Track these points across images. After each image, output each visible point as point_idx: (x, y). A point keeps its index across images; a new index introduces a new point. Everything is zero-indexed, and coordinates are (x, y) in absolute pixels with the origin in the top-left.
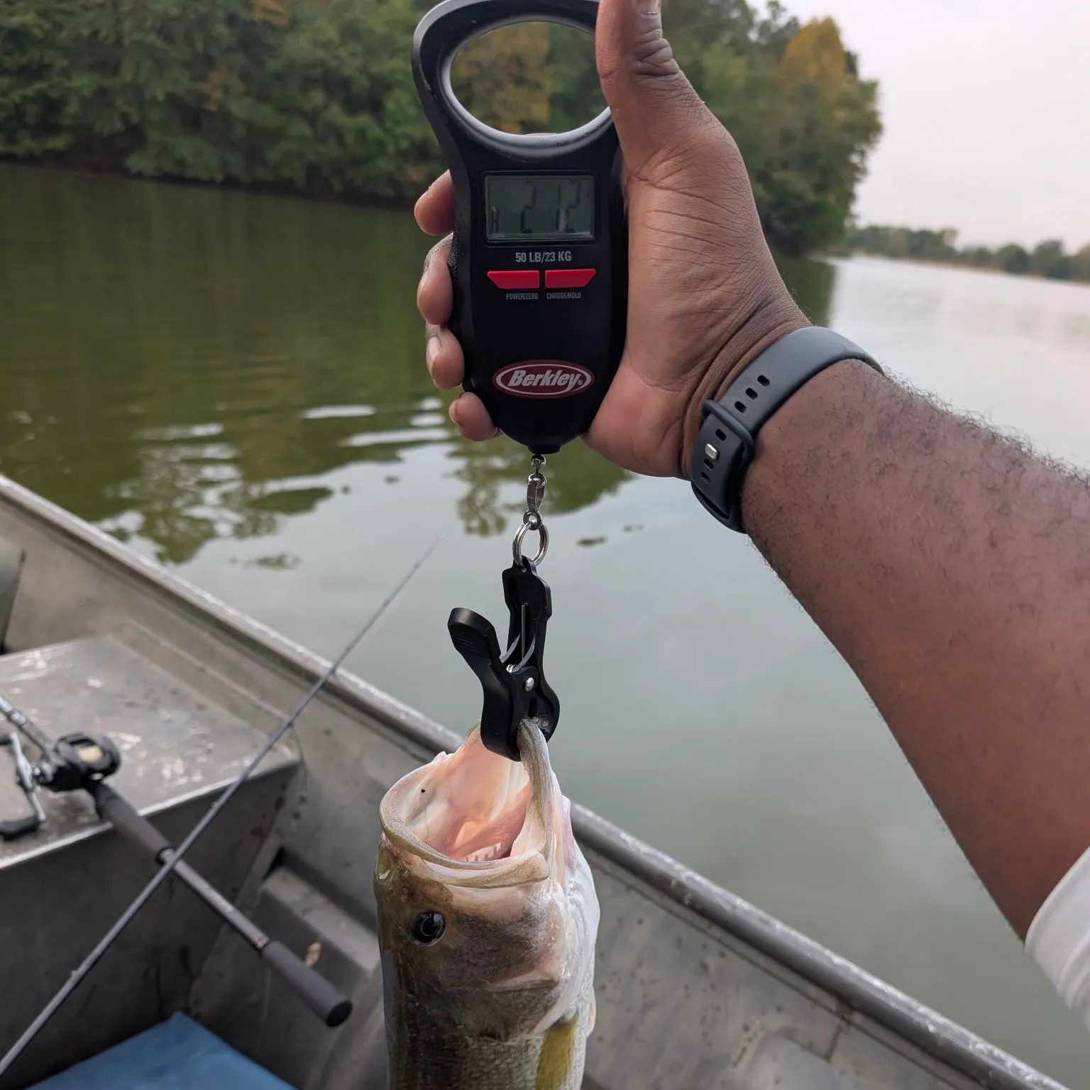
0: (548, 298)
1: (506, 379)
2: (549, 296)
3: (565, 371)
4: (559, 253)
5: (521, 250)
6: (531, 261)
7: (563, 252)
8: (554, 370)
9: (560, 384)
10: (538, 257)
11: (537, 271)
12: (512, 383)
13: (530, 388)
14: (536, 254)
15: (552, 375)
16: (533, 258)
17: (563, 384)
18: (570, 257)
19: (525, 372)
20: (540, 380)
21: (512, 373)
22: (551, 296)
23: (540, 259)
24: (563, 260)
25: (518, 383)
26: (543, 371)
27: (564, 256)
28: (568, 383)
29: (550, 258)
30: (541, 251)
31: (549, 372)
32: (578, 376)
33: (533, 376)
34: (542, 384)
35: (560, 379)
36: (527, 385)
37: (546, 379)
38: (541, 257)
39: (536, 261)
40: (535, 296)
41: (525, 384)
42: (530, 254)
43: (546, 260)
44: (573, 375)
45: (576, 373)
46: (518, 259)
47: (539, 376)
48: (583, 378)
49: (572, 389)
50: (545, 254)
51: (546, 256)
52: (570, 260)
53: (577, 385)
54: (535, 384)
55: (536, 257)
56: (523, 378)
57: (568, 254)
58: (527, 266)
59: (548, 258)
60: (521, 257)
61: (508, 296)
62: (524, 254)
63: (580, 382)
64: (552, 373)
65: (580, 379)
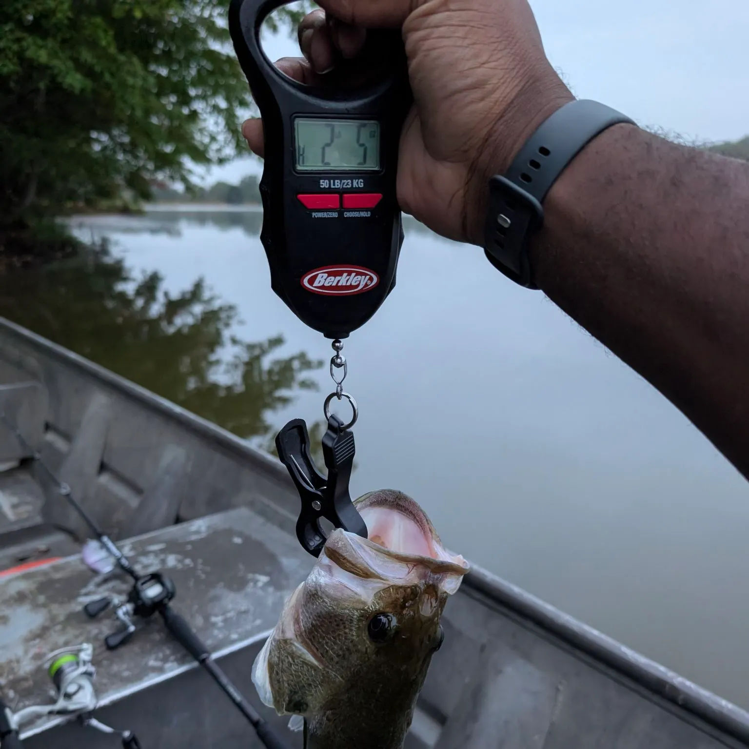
0: (345, 216)
1: (311, 281)
2: (346, 215)
3: (358, 274)
4: (354, 180)
5: (325, 179)
6: (332, 187)
7: (357, 180)
8: (350, 273)
9: (354, 284)
10: (338, 184)
11: (337, 195)
12: (316, 284)
13: (330, 288)
14: (336, 181)
15: (348, 277)
16: (334, 185)
17: (356, 284)
18: (362, 184)
19: (326, 275)
20: (339, 281)
21: (316, 276)
23: (339, 185)
24: (357, 186)
25: (321, 284)
26: (340, 274)
27: (357, 183)
28: (360, 283)
29: (347, 184)
30: (341, 179)
31: (345, 274)
32: (368, 277)
33: (333, 278)
34: (340, 284)
35: (354, 280)
36: (328, 285)
37: (343, 280)
38: (340, 184)
39: (336, 187)
40: (335, 215)
41: (326, 284)
42: (332, 181)
43: (344, 186)
44: (363, 277)
45: (366, 275)
46: (322, 185)
47: (338, 278)
48: (371, 279)
49: (363, 288)
50: (343, 181)
51: (344, 183)
52: (362, 186)
53: (366, 285)
54: (334, 284)
55: (336, 184)
56: (325, 279)
57: (361, 182)
58: (329, 191)
59: (345, 184)
60: (324, 184)
61: (314, 214)
62: (327, 181)
63: (369, 282)
64: (348, 275)
65: (369, 279)
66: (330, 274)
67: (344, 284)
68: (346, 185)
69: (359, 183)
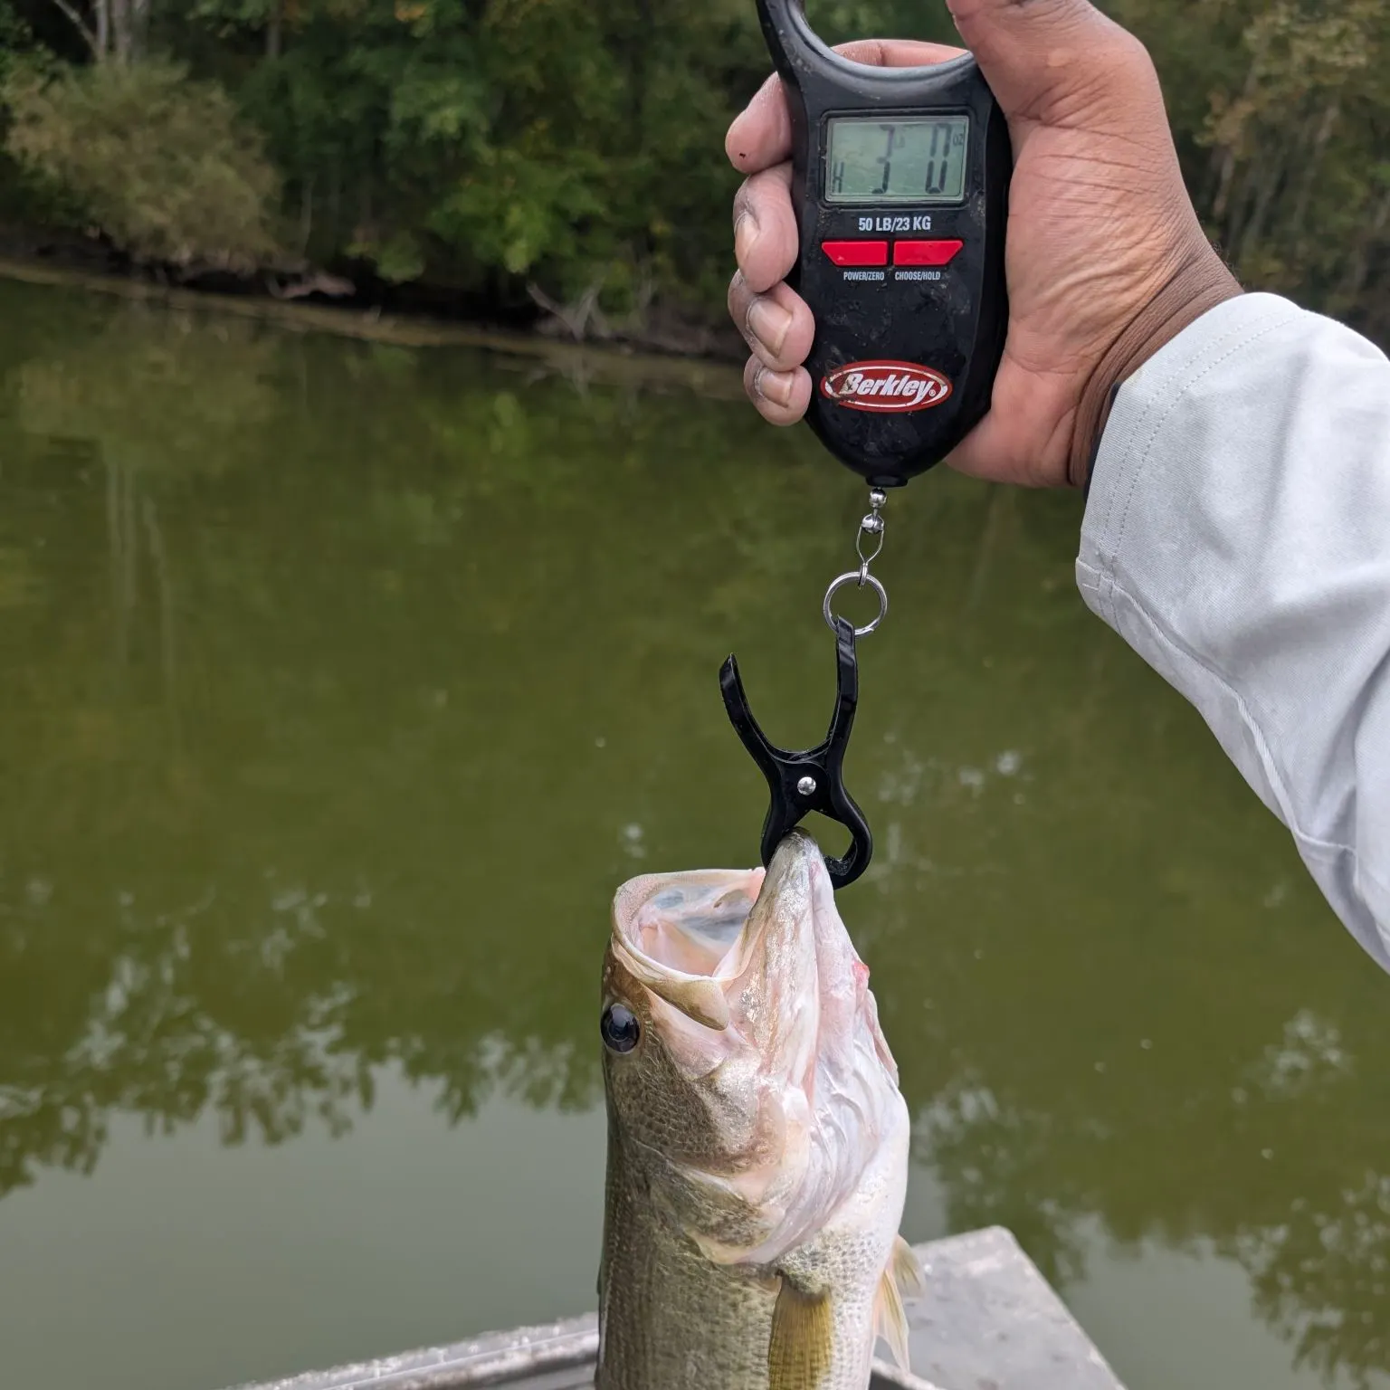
0: (897, 279)
1: (837, 385)
2: (898, 276)
3: (914, 377)
4: (915, 218)
5: (866, 215)
6: (878, 229)
7: (920, 218)
8: (900, 375)
9: (906, 393)
10: (887, 225)
11: (885, 243)
12: (844, 390)
13: (867, 398)
14: (885, 219)
15: (897, 382)
16: (881, 226)
17: (910, 394)
18: (929, 224)
19: (861, 376)
20: (881, 388)
21: (846, 376)
22: (901, 276)
23: (890, 226)
24: (920, 228)
25: (852, 391)
26: (884, 375)
27: (921, 223)
28: (916, 393)
29: (903, 224)
30: (893, 215)
31: (892, 377)
32: (931, 384)
33: (871, 381)
34: (882, 393)
35: (907, 386)
36: (864, 393)
37: (889, 386)
38: (892, 224)
39: (885, 229)
40: (880, 276)
41: (861, 392)
42: (878, 220)
43: (897, 229)
44: (923, 383)
45: (928, 379)
46: (862, 226)
47: (880, 382)
48: (937, 387)
49: (923, 400)
50: (896, 220)
51: (897, 224)
52: (929, 228)
53: (928, 397)
54: (873, 392)
55: (885, 224)
56: (859, 384)
57: (927, 221)
58: (874, 235)
59: (899, 225)
60: (865, 224)
61: (846, 275)
62: (870, 220)
63: (933, 393)
64: (896, 379)
65: (932, 388)
66: (867, 375)
67: (890, 393)
68: (901, 227)
69: (923, 223)
